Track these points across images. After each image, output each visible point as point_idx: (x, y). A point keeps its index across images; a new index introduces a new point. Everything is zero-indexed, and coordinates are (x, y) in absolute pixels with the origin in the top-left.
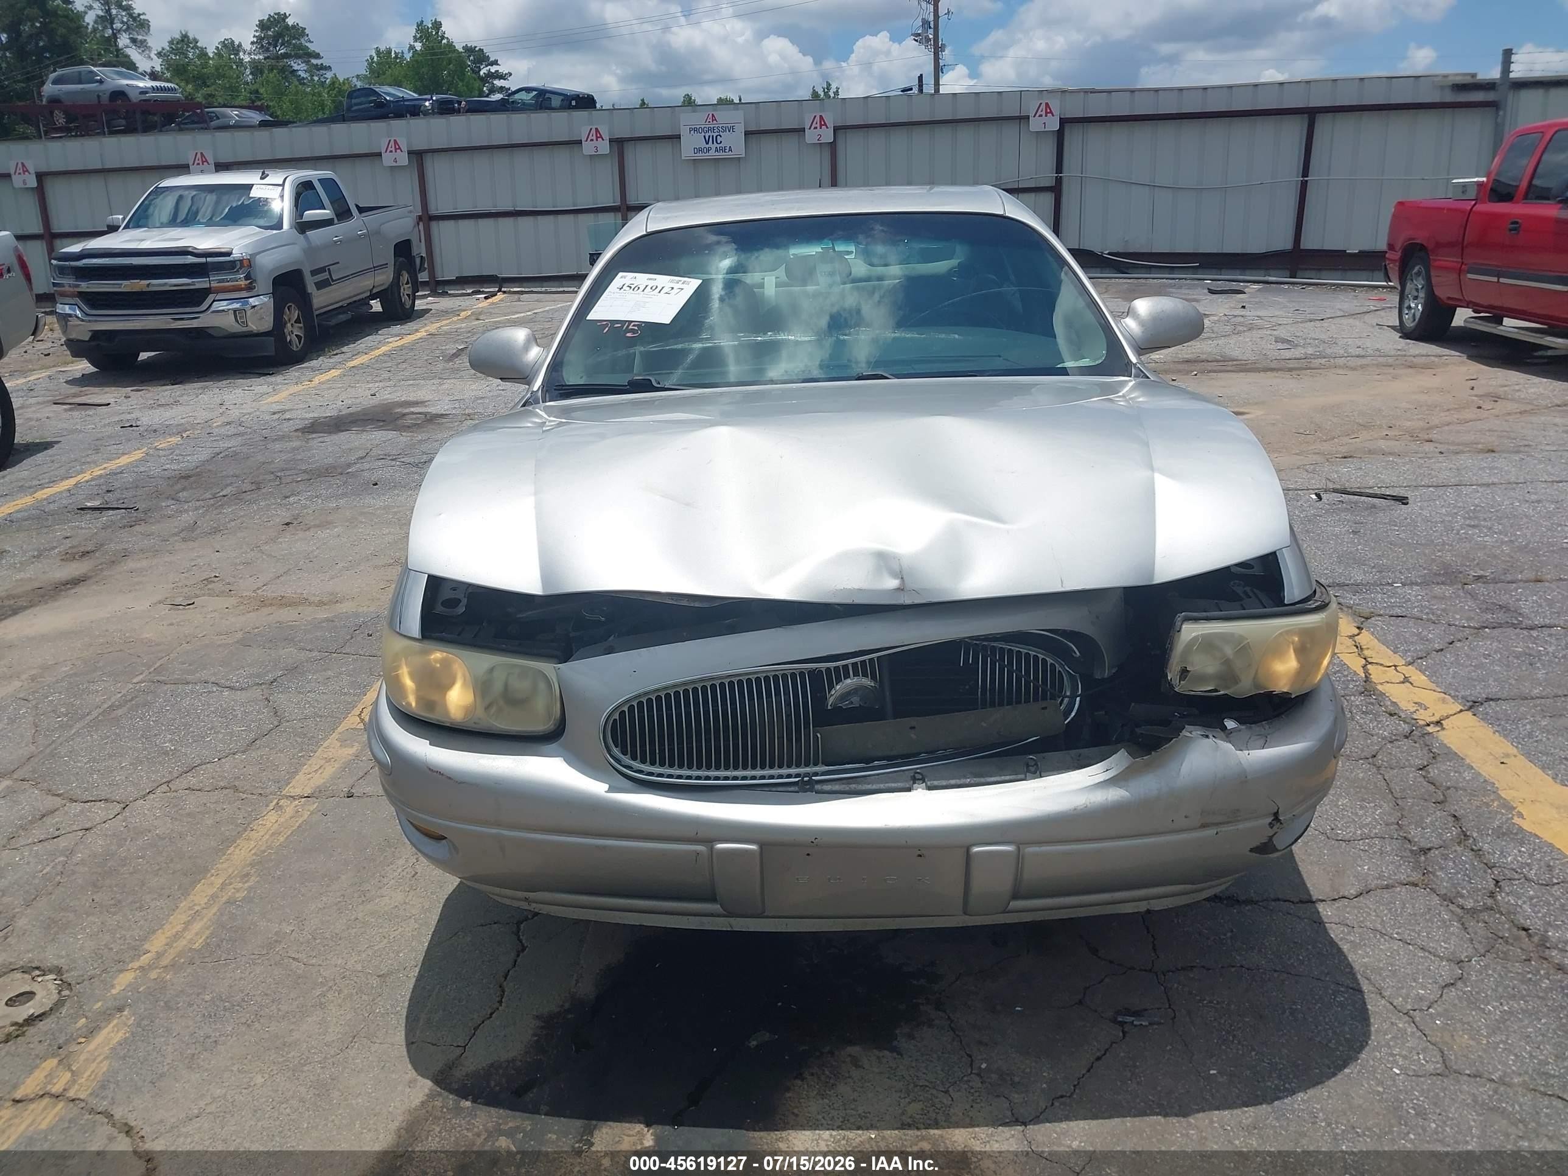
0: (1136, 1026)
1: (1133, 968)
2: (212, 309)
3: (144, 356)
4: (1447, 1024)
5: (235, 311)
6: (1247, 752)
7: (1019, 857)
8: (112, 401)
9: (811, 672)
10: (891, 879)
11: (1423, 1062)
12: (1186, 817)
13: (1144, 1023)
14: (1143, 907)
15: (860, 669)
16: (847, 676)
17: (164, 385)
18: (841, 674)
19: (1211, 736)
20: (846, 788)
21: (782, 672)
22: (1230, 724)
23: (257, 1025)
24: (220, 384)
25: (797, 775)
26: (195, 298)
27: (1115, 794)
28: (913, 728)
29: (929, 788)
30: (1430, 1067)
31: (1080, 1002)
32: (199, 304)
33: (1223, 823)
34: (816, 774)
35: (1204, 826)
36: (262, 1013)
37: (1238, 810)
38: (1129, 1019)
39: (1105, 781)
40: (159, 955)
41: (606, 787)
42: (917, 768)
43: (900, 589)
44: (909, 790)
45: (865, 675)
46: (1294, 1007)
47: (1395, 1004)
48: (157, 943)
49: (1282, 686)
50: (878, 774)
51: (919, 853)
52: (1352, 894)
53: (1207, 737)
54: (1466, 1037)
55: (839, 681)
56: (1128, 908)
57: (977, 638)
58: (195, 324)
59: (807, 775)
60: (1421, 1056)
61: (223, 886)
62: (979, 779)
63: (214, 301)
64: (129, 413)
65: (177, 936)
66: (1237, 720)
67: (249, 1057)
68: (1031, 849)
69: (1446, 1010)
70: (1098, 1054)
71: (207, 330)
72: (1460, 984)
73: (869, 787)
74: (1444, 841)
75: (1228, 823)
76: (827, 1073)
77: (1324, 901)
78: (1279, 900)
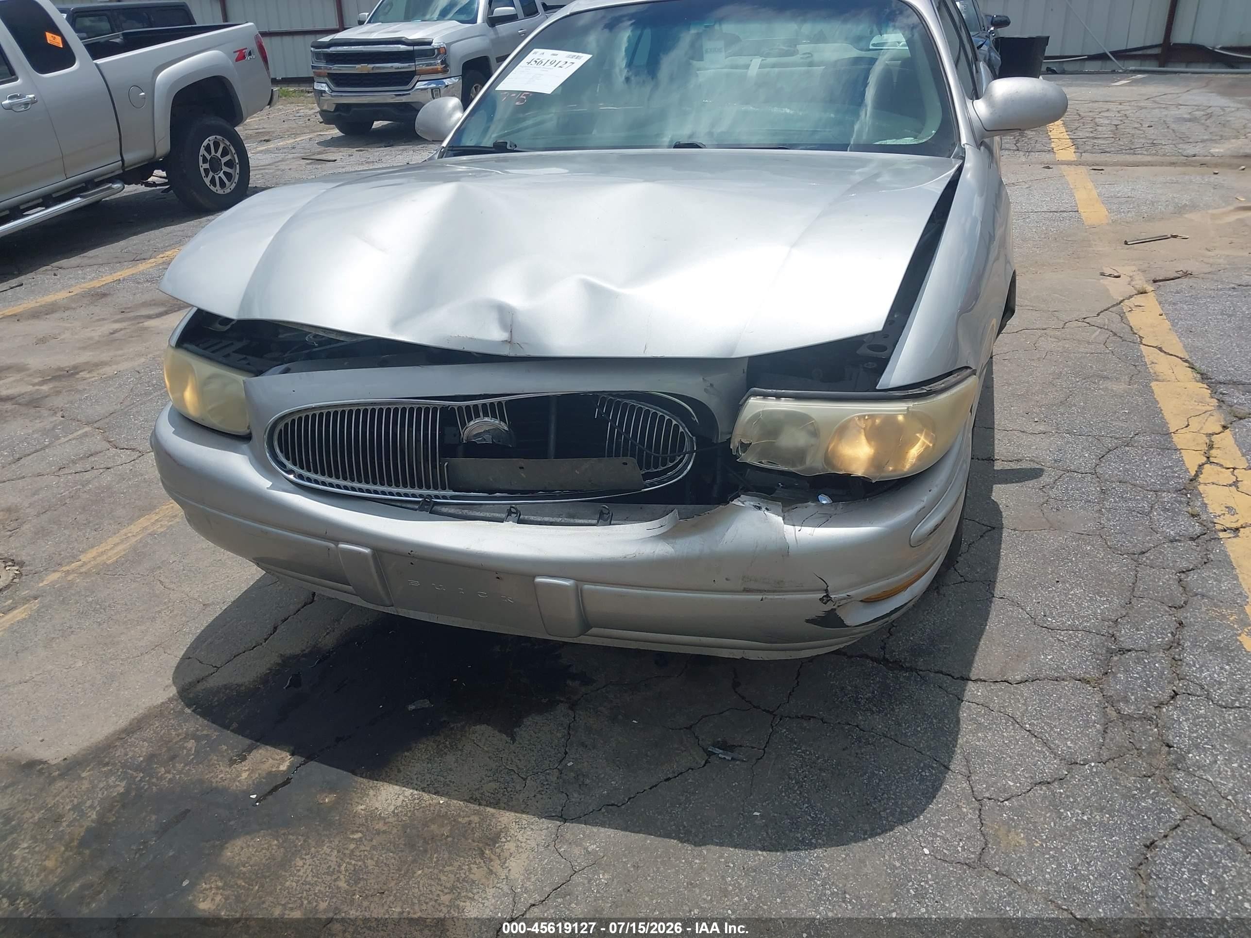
0: (720, 758)
1: (758, 707)
2: (416, 87)
3: (377, 124)
4: (1013, 820)
5: (432, 90)
6: (799, 528)
7: (579, 593)
8: (338, 158)
9: (444, 409)
10: (481, 594)
11: (959, 849)
12: (727, 579)
13: (727, 758)
14: (737, 654)
15: (490, 410)
16: (477, 416)
17: (380, 147)
18: (472, 413)
19: (763, 509)
20: (458, 512)
21: (418, 406)
22: (824, 500)
23: (105, 625)
24: (416, 148)
25: (421, 496)
26: (405, 79)
27: (663, 549)
28: (522, 468)
29: (520, 522)
30: (962, 856)
31: (690, 728)
32: (407, 83)
33: (769, 591)
34: (437, 497)
35: (747, 591)
36: (114, 617)
37: (782, 581)
38: (717, 751)
39: (654, 536)
40: (85, 564)
41: (269, 484)
42: (514, 504)
43: (509, 342)
44: (501, 521)
45: (494, 416)
46: (876, 772)
47: (975, 789)
48: (84, 558)
49: (859, 470)
50: (494, 504)
51: (497, 575)
52: (1016, 680)
53: (760, 508)
54: (1022, 835)
55: (470, 419)
56: (725, 654)
57: (610, 393)
58: (404, 99)
59: (430, 496)
60: (961, 844)
61: (153, 524)
62: (571, 519)
63: (418, 81)
64: (343, 168)
65: (102, 553)
66: (830, 497)
67: (85, 647)
68: (587, 587)
69: (1022, 806)
70: (670, 776)
71: (413, 105)
72: (1056, 784)
73: (478, 514)
74: (1150, 646)
75: (774, 591)
76: (447, 743)
77: (985, 681)
78: (942, 673)
